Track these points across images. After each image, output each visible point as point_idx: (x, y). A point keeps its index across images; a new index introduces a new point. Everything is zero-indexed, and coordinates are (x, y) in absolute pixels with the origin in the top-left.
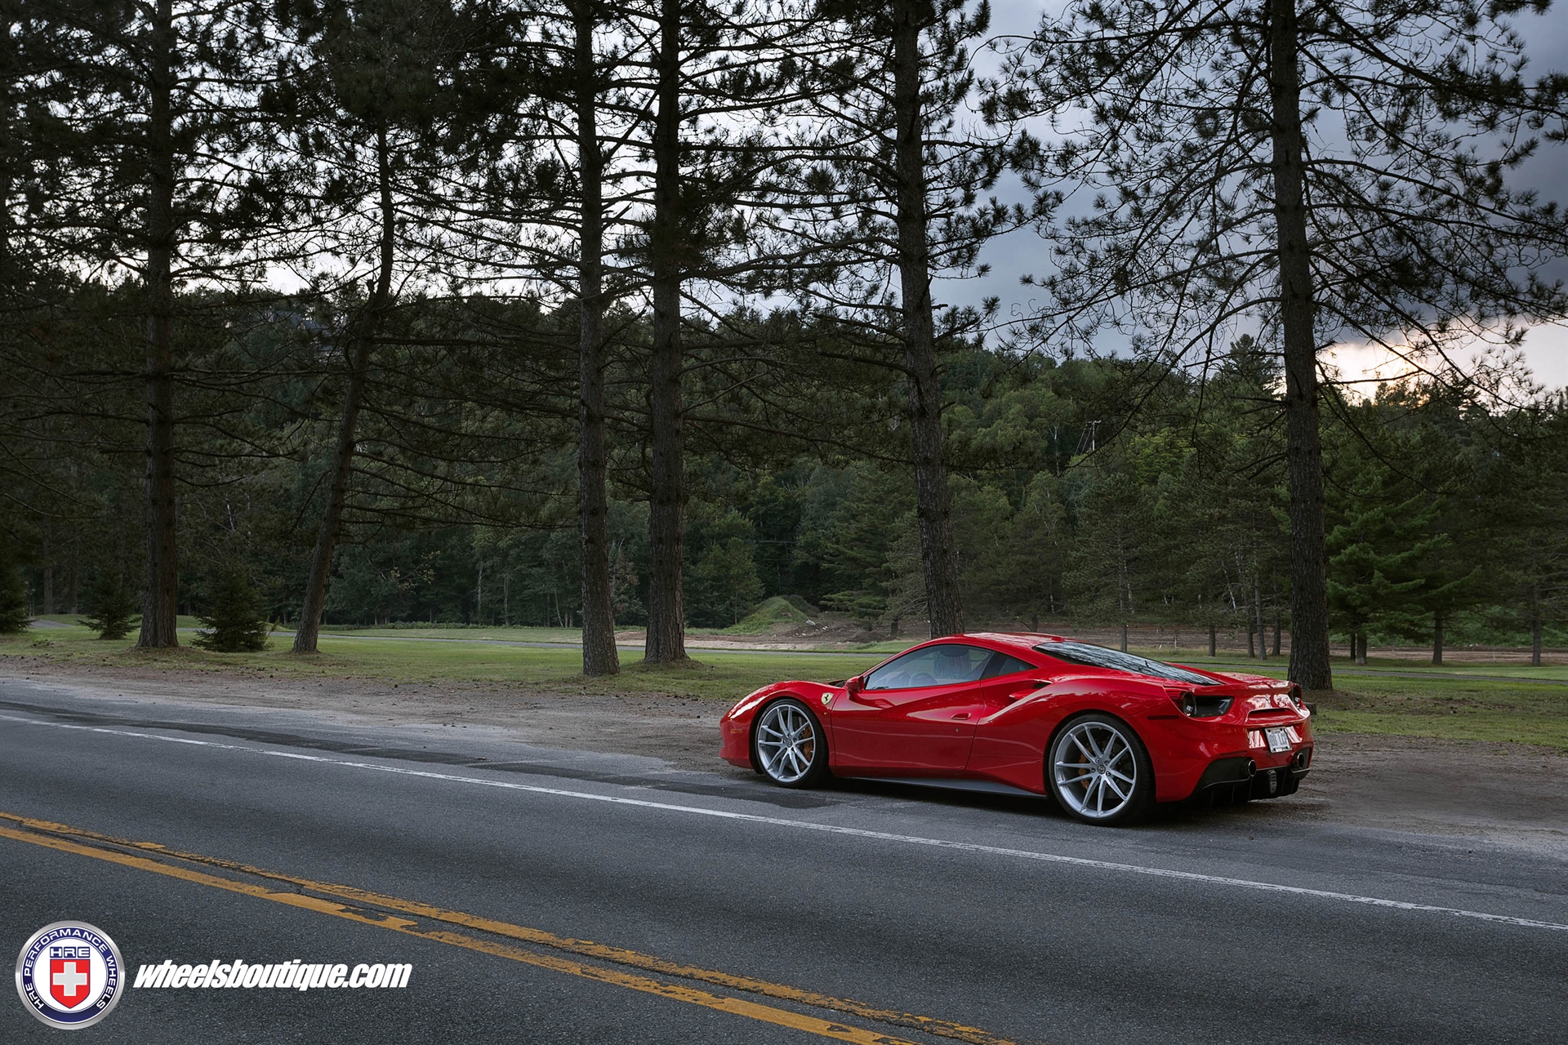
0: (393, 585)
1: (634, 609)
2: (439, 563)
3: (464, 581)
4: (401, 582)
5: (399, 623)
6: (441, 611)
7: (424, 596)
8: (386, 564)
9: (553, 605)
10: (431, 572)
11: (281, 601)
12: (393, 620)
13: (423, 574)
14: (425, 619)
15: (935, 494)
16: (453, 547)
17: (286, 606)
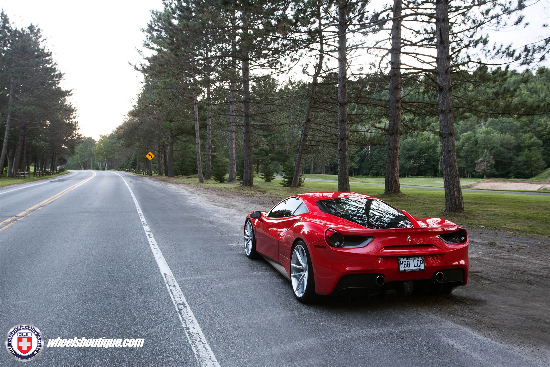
0: (411, 164)
1: (493, 172)
2: (426, 158)
3: (434, 163)
4: (414, 164)
5: (413, 177)
6: (427, 173)
7: (422, 168)
8: (409, 158)
9: (464, 171)
10: (424, 160)
11: (378, 170)
12: (412, 175)
13: (421, 161)
14: (422, 175)
15: (446, 126)
16: (431, 152)
17: (380, 171)
